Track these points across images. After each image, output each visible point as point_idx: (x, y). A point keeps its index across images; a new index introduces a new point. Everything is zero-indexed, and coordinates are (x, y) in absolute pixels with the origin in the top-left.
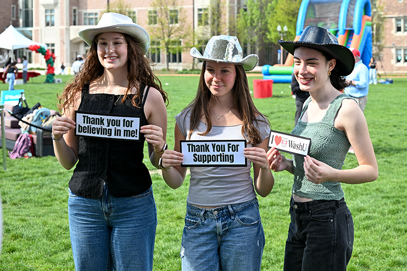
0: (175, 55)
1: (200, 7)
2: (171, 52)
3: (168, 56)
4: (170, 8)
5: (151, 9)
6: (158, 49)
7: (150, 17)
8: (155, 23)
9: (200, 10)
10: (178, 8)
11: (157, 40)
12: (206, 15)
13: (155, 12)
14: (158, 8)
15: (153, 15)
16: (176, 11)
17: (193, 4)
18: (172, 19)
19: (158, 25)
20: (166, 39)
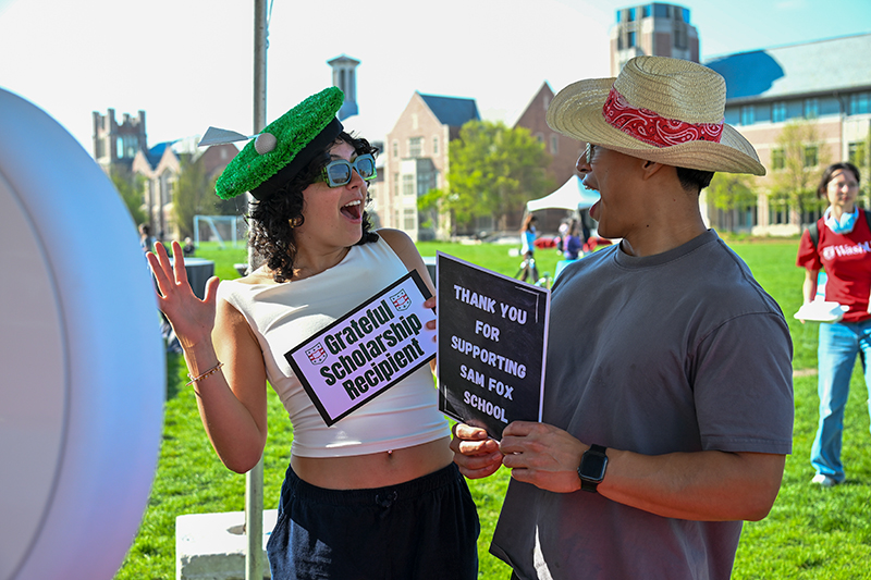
0: (812, 214)
1: (853, 140)
2: (807, 208)
3: (802, 216)
4: (806, 143)
5: (776, 146)
6: (787, 206)
7: (775, 159)
8: (782, 166)
9: (851, 145)
10: (817, 143)
11: (784, 192)
12: (862, 152)
13: (782, 151)
14: (786, 145)
15: (779, 155)
16: (814, 148)
17: (841, 136)
18: (807, 158)
19: (787, 170)
20: (799, 190)
